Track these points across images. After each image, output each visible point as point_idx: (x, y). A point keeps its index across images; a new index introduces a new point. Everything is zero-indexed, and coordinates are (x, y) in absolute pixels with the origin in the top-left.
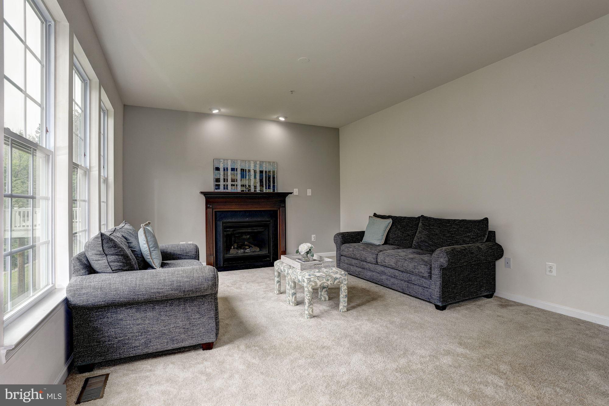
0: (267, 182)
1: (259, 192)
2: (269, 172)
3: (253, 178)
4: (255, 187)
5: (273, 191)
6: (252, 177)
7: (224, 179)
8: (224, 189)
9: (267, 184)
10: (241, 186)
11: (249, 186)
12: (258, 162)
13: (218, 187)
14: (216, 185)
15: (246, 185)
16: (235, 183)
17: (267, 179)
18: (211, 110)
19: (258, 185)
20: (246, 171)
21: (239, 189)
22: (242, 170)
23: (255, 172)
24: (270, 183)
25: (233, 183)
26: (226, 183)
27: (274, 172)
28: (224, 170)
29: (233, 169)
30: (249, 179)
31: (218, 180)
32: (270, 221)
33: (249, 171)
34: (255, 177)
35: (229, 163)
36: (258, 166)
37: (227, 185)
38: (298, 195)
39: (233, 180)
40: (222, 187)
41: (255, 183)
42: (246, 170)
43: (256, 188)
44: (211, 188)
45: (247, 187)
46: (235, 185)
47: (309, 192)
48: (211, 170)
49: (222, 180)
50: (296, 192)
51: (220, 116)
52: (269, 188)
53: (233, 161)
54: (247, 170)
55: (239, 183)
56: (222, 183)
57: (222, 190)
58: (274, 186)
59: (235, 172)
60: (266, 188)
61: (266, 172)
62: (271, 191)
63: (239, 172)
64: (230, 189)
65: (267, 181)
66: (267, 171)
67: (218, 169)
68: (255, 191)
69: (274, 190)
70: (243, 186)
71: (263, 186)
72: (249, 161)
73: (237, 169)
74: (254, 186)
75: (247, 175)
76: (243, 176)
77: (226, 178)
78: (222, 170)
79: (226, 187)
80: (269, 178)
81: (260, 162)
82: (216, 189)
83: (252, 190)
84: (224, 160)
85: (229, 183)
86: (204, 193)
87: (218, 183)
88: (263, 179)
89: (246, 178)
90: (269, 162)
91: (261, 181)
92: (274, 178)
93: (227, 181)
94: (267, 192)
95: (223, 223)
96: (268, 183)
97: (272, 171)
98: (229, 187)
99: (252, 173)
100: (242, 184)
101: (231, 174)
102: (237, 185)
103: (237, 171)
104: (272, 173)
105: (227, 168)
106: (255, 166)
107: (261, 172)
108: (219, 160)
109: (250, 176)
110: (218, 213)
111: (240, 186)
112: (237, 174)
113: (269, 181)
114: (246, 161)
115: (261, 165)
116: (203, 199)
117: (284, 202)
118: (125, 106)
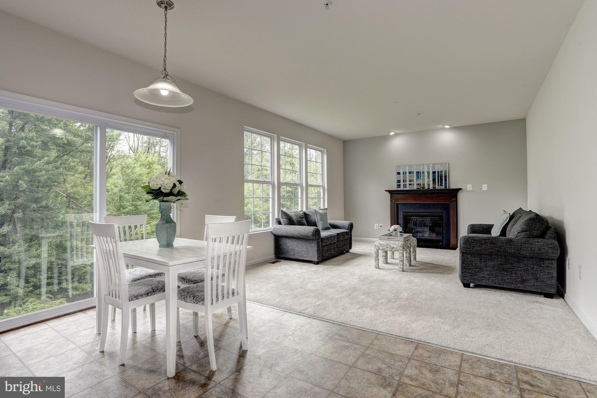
0: (439, 181)
1: (432, 188)
2: (441, 172)
3: (427, 178)
4: (429, 185)
5: (445, 188)
6: (426, 178)
7: (404, 180)
8: (404, 187)
9: (439, 182)
10: (417, 184)
11: (424, 184)
12: (431, 165)
13: (399, 186)
14: (398, 185)
15: (421, 184)
16: (412, 183)
17: (439, 178)
18: (389, 133)
19: (431, 183)
20: (420, 173)
21: (415, 187)
22: (418, 172)
23: (428, 173)
24: (442, 180)
25: (410, 183)
26: (405, 183)
27: (445, 172)
28: (404, 173)
29: (410, 173)
30: (424, 179)
31: (399, 181)
32: (443, 213)
33: (423, 172)
34: (429, 177)
35: (407, 168)
36: (431, 168)
37: (406, 185)
38: (471, 190)
39: (410, 181)
40: (402, 186)
41: (429, 181)
42: (420, 172)
43: (429, 186)
44: (395, 188)
45: (422, 185)
46: (412, 184)
47: (485, 187)
48: (395, 174)
49: (402, 181)
50: (469, 187)
51: (396, 135)
52: (441, 185)
53: (410, 166)
54: (421, 172)
55: (415, 182)
56: (402, 183)
57: (402, 188)
58: (446, 184)
59: (412, 174)
60: (438, 186)
61: (438, 172)
62: (443, 187)
63: (415, 174)
64: (408, 188)
65: (439, 179)
66: (439, 172)
67: (399, 173)
68: (428, 188)
69: (446, 187)
70: (419, 184)
71: (435, 184)
72: (423, 165)
73: (413, 172)
74: (428, 184)
75: (422, 176)
76: (418, 177)
77: (405, 179)
78: (402, 174)
79: (405, 186)
80: (441, 177)
81: (433, 164)
82: (398, 188)
83: (426, 187)
84: (403, 166)
85: (408, 183)
86: (390, 192)
87: (399, 184)
88: (435, 178)
89: (421, 178)
90: (441, 164)
91: (434, 180)
92: (446, 177)
93: (406, 182)
94: (440, 188)
95: (403, 212)
96: (440, 182)
97: (444, 171)
98: (408, 186)
99: (426, 174)
100: (418, 183)
101: (409, 176)
102: (413, 184)
103: (413, 173)
104: (443, 172)
105: (406, 172)
106: (428, 168)
107: (434, 173)
108: (399, 167)
109: (424, 176)
110: (399, 205)
111: (416, 184)
112: (413, 177)
113: (441, 180)
114: (420, 165)
115: (433, 167)
116: (388, 195)
117: (456, 197)
118: (344, 141)
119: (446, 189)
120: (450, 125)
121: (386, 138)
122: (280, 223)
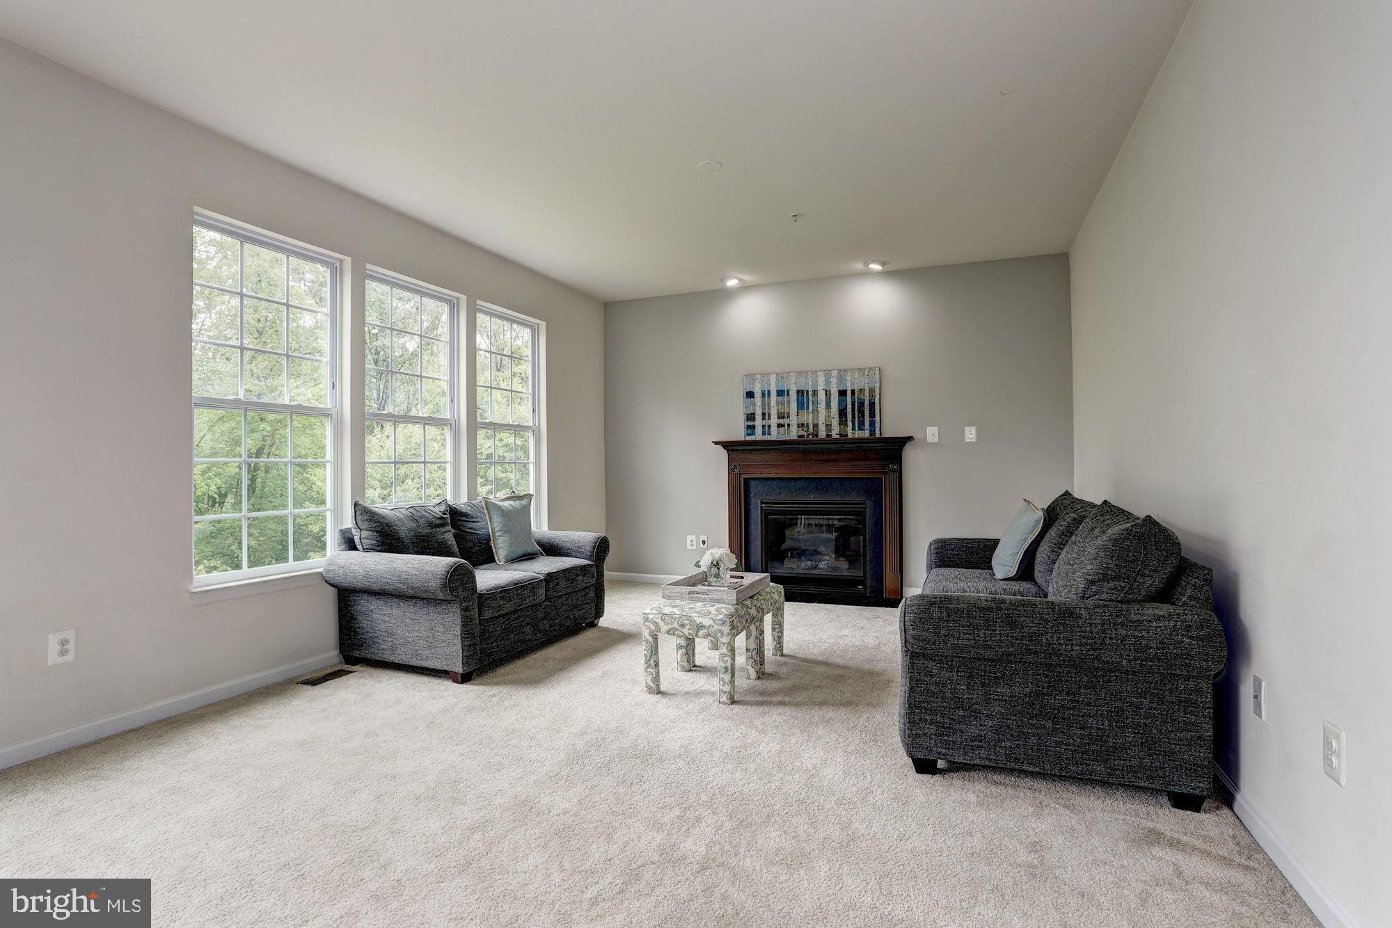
0: (856, 415)
1: (838, 436)
2: (861, 391)
3: (824, 407)
4: (829, 427)
5: (871, 435)
6: (822, 407)
7: (764, 414)
8: (764, 434)
9: (856, 419)
10: (798, 426)
11: (816, 426)
12: (835, 373)
13: (751, 429)
14: (748, 427)
15: (808, 426)
16: (785, 421)
17: (856, 409)
18: (723, 280)
19: (835, 422)
20: (808, 394)
21: (794, 434)
22: (800, 393)
23: (828, 393)
24: (863, 416)
25: (781, 421)
26: (766, 422)
27: (872, 391)
28: (763, 395)
29: (780, 393)
30: (816, 411)
31: (751, 417)
32: (865, 504)
33: (815, 393)
34: (828, 406)
35: (773, 379)
36: (834, 380)
37: (769, 426)
38: (937, 441)
39: (780, 416)
40: (759, 430)
41: (828, 417)
42: (808, 391)
43: (830, 430)
44: (739, 434)
45: (811, 426)
46: (786, 425)
47: (970, 434)
48: (742, 394)
49: (759, 417)
50: (932, 434)
51: (745, 288)
52: (861, 427)
53: (781, 376)
54: (810, 393)
55: (794, 420)
56: (759, 422)
57: (758, 436)
58: (872, 424)
59: (786, 398)
60: (853, 429)
61: (853, 392)
62: (866, 434)
63: (793, 396)
64: (775, 435)
65: (856, 412)
66: (856, 391)
67: (750, 395)
68: (828, 436)
69: (872, 432)
70: (803, 425)
71: (846, 425)
72: (815, 372)
73: (788, 391)
74: (827, 425)
75: (811, 402)
76: (801, 406)
77: (767, 412)
78: (758, 395)
79: (766, 429)
80: (862, 404)
81: (839, 371)
82: (748, 435)
83: (822, 434)
84: (762, 375)
85: (774, 421)
86: (729, 446)
87: (752, 423)
88: (846, 408)
89: (808, 408)
90: (861, 370)
91: (842, 413)
92: (872, 405)
93: (769, 419)
94: (857, 436)
95: (762, 503)
96: (859, 418)
97: (867, 388)
98: (774, 429)
99: (822, 396)
100: (801, 421)
101: (778, 403)
102: (789, 425)
103: (788, 395)
104: (867, 393)
105: (769, 391)
106: (828, 382)
107: (842, 393)
108: (751, 377)
109: (816, 403)
110: (752, 483)
111: (795, 426)
112: (789, 402)
113: (862, 413)
114: (806, 373)
115: (841, 378)
116: (723, 454)
117: (898, 459)
118: (605, 303)
119: (872, 440)
120: (883, 264)
121: (718, 297)
122: (351, 545)
